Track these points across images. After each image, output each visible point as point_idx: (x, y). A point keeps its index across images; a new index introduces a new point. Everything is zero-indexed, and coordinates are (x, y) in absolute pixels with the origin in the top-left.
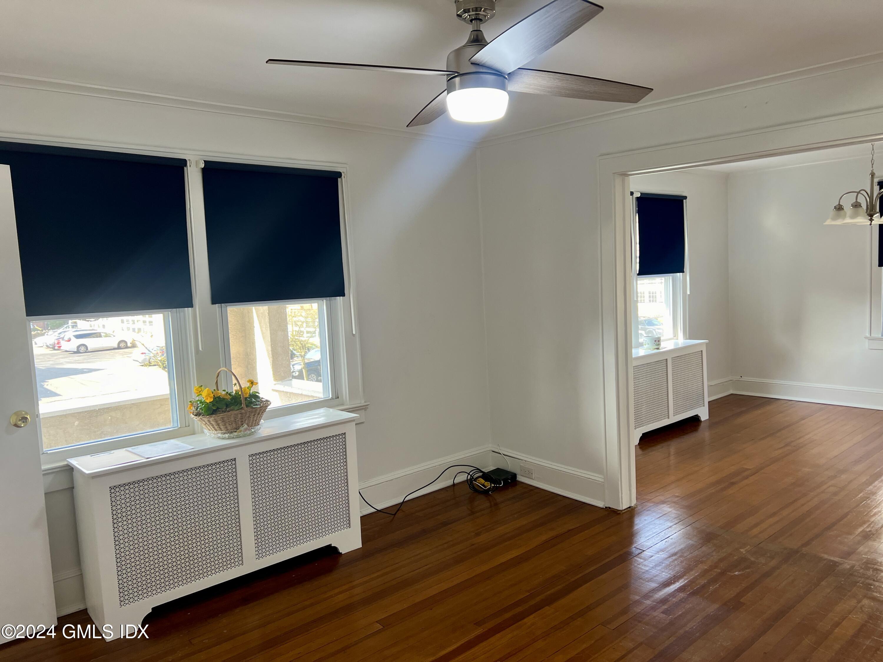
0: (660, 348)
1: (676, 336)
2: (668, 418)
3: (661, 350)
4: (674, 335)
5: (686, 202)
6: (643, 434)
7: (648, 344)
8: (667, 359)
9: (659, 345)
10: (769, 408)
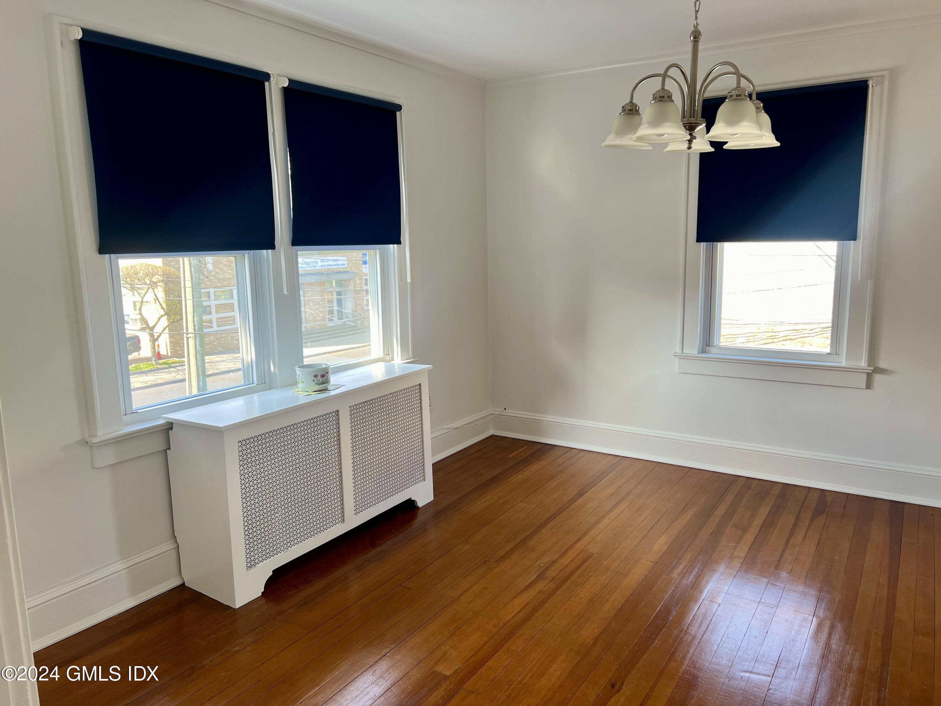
0: (329, 388)
1: (390, 354)
2: (343, 521)
3: (333, 393)
4: (386, 353)
5: (401, 117)
6: (274, 571)
7: (303, 382)
8: (338, 411)
9: (327, 382)
10: (535, 468)
